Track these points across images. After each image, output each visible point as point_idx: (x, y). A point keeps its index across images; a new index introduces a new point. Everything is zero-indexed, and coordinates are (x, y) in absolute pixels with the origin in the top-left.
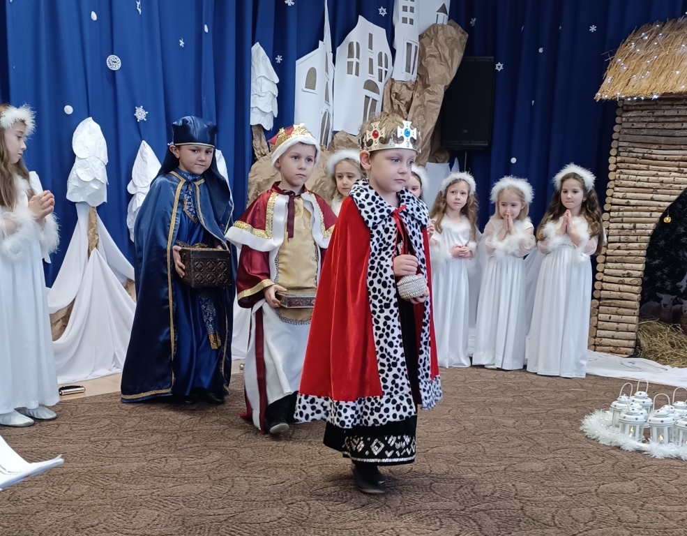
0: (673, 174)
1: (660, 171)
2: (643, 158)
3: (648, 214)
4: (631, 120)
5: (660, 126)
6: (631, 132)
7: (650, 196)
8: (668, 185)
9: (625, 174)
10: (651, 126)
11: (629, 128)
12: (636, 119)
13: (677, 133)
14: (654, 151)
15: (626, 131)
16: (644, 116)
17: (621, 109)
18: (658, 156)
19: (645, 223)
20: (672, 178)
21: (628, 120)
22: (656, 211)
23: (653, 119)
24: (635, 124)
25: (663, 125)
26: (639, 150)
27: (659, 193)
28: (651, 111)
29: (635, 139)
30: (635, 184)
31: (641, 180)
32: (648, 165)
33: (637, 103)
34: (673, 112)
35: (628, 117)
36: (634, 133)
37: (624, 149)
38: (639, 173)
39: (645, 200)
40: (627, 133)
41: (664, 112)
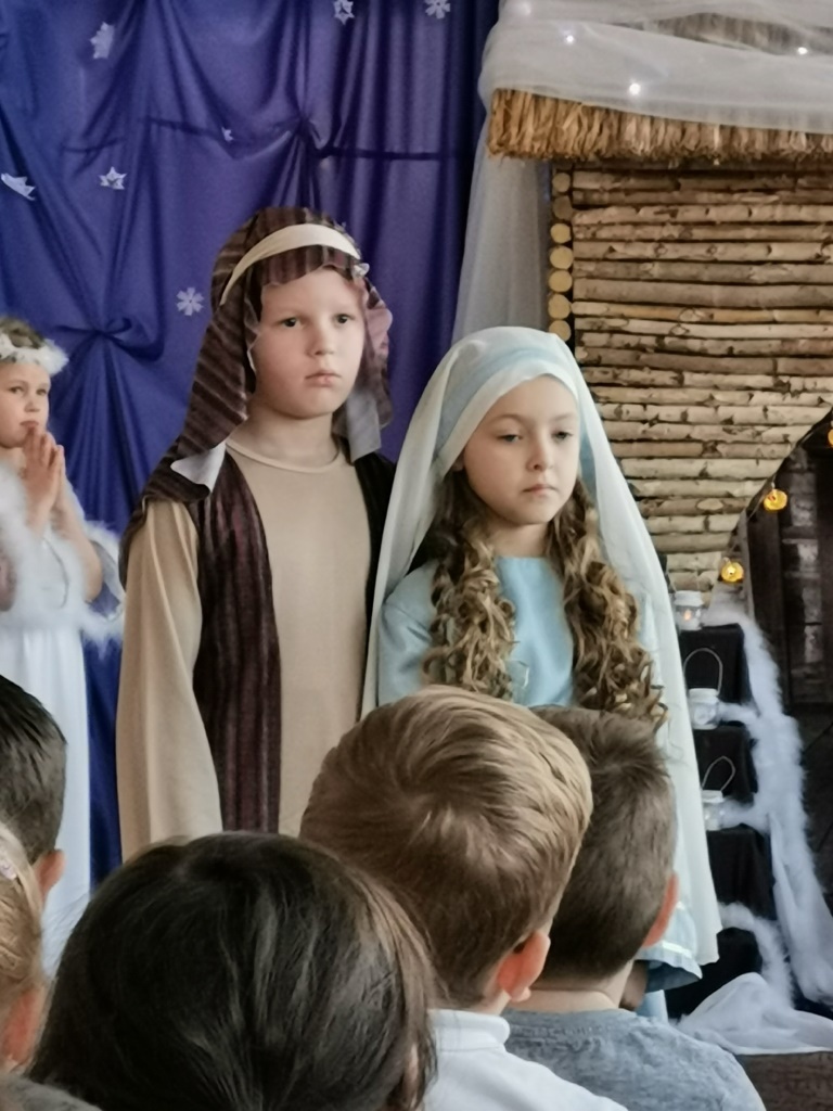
0: (759, 396)
1: (716, 387)
2: (661, 349)
3: (696, 523)
4: (604, 233)
6: (609, 269)
7: (695, 467)
8: (749, 432)
9: (607, 400)
10: (670, 251)
11: (598, 260)
12: (618, 231)
13: (758, 274)
14: (695, 330)
16: (646, 224)
17: (567, 198)
18: (707, 344)
19: (691, 551)
20: (759, 410)
21: (594, 234)
22: (720, 512)
23: (675, 232)
24: (618, 247)
25: (709, 251)
26: (642, 325)
27: (724, 454)
28: (664, 208)
29: (624, 293)
30: (644, 432)
31: (662, 418)
32: (679, 371)
33: (617, 185)
34: (735, 213)
35: (593, 225)
36: (620, 275)
37: (594, 323)
38: (654, 396)
39: (685, 478)
40: (596, 274)
41: (707, 212)
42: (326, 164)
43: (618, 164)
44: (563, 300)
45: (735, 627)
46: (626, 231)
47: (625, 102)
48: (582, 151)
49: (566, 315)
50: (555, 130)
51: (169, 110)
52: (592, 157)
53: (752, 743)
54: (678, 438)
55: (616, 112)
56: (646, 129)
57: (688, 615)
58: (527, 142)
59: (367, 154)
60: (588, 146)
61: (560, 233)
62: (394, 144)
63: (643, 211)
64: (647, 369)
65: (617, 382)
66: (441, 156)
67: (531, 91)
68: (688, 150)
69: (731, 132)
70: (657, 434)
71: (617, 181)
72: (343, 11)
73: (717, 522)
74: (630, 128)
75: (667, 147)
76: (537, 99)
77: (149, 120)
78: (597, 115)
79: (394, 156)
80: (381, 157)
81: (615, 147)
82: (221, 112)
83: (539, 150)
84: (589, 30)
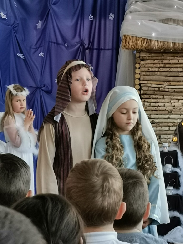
0: (181, 101)
1: (171, 99)
2: (159, 91)
3: (167, 128)
4: (147, 66)
5: (168, 69)
6: (148, 73)
7: (167, 116)
8: (178, 109)
9: (148, 102)
10: (161, 70)
11: (146, 72)
12: (150, 65)
13: (180, 74)
14: (167, 87)
15: (144, 73)
16: (156, 64)
17: (139, 58)
18: (169, 90)
19: (166, 134)
20: (181, 104)
21: (145, 66)
22: (172, 126)
23: (162, 65)
24: (150, 69)
25: (170, 69)
26: (155, 86)
27: (173, 114)
28: (160, 60)
29: (151, 79)
30: (156, 109)
31: (159, 106)
32: (163, 96)
33: (150, 55)
34: (175, 61)
35: (144, 64)
36: (150, 75)
37: (145, 85)
38: (158, 101)
39: (164, 119)
40: (145, 75)
41: (169, 61)
42: (87, 51)
43: (150, 51)
44: (138, 80)
45: (176, 151)
46: (152, 65)
47: (151, 37)
48: (142, 48)
49: (139, 84)
50: (136, 43)
51: (54, 40)
52: (144, 49)
53: (179, 176)
54: (163, 110)
55: (149, 39)
56: (156, 43)
57: (165, 148)
58: (130, 46)
59: (96, 49)
60: (143, 47)
61: (137, 66)
62: (102, 47)
63: (155, 61)
64: (156, 95)
65: (150, 98)
66: (112, 49)
67: (131, 35)
68: (165, 48)
69: (174, 44)
70: (158, 109)
71: (150, 54)
72: (91, 18)
73: (172, 128)
74: (153, 43)
75: (160, 47)
76: (132, 36)
77: (49, 42)
78: (145, 40)
79: (102, 49)
80: (99, 49)
81: (149, 47)
82: (64, 40)
83: (133, 48)
84: (144, 22)
